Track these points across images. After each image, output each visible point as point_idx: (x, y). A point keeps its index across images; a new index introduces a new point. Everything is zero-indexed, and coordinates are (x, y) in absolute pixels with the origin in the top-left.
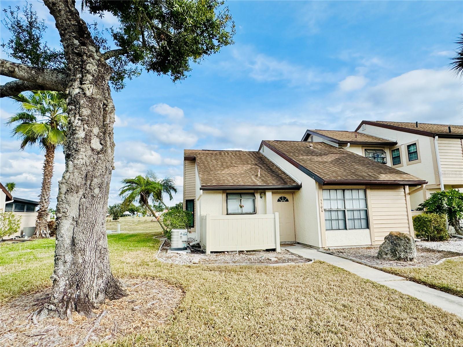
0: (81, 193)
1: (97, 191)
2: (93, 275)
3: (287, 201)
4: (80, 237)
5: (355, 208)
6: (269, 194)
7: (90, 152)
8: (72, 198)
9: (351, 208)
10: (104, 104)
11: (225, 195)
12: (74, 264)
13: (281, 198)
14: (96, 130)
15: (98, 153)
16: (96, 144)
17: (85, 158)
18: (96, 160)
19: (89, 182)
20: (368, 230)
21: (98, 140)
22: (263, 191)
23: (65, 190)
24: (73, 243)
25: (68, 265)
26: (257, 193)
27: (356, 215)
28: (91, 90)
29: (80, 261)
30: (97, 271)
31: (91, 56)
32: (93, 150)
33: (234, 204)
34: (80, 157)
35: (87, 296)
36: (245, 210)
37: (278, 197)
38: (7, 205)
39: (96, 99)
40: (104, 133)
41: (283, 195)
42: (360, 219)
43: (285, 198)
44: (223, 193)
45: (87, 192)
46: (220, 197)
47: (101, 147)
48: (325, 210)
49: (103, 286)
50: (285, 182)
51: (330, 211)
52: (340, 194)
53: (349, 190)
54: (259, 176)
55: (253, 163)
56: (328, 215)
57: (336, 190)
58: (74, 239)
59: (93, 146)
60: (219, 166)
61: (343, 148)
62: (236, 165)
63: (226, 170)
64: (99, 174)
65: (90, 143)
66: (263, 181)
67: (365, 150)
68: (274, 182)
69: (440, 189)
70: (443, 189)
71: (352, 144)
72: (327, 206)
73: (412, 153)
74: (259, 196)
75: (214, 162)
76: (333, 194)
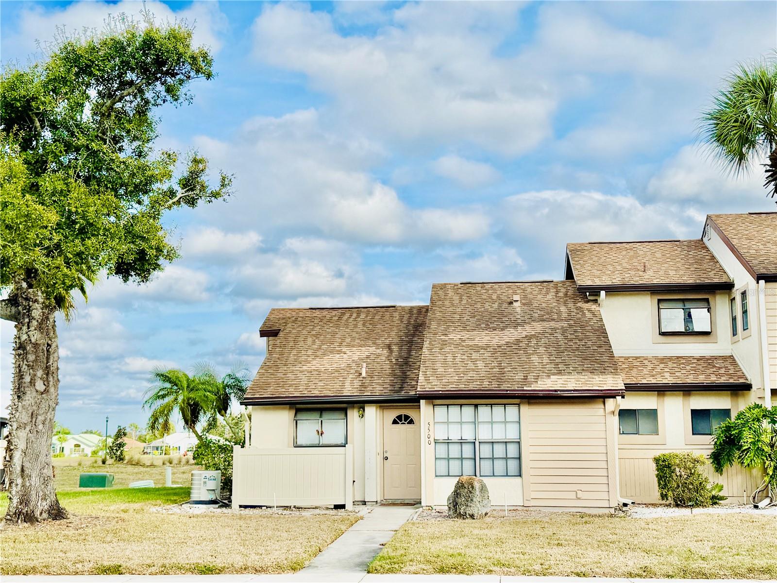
0: (28, 428)
1: (40, 427)
2: (37, 497)
4: (27, 465)
5: (497, 437)
6: (371, 411)
7: (34, 394)
8: (21, 434)
9: (488, 439)
10: (48, 345)
11: (293, 412)
12: (23, 486)
13: (400, 417)
14: (40, 373)
15: (42, 393)
16: (40, 386)
17: (30, 399)
18: (40, 400)
19: (34, 420)
20: (518, 479)
21: (42, 382)
22: (360, 404)
23: (16, 427)
24: (23, 470)
25: (19, 486)
26: (353, 408)
27: (499, 451)
28: (35, 336)
29: (28, 484)
30: (41, 494)
31: (36, 301)
32: (37, 391)
33: (308, 430)
34: (27, 398)
35: (33, 512)
37: (393, 414)
39: (40, 345)
40: (47, 374)
41: (403, 413)
42: (507, 459)
43: (407, 417)
44: (290, 408)
45: (32, 428)
46: (285, 416)
47: (44, 387)
48: (436, 442)
49: (46, 507)
50: (401, 389)
51: (448, 442)
52: (468, 411)
53: (487, 405)
54: (364, 374)
55: (387, 342)
56: (442, 450)
57: (461, 405)
58: (23, 466)
59: (38, 388)
60: (310, 352)
61: (596, 301)
62: (344, 349)
63: (314, 362)
64: (42, 412)
65: (34, 385)
66: (363, 385)
67: (659, 301)
68: (379, 389)
69: (764, 397)
70: (768, 402)
71: (618, 290)
72: (440, 433)
73: (745, 311)
74: (356, 414)
75: (310, 340)
76: (454, 413)
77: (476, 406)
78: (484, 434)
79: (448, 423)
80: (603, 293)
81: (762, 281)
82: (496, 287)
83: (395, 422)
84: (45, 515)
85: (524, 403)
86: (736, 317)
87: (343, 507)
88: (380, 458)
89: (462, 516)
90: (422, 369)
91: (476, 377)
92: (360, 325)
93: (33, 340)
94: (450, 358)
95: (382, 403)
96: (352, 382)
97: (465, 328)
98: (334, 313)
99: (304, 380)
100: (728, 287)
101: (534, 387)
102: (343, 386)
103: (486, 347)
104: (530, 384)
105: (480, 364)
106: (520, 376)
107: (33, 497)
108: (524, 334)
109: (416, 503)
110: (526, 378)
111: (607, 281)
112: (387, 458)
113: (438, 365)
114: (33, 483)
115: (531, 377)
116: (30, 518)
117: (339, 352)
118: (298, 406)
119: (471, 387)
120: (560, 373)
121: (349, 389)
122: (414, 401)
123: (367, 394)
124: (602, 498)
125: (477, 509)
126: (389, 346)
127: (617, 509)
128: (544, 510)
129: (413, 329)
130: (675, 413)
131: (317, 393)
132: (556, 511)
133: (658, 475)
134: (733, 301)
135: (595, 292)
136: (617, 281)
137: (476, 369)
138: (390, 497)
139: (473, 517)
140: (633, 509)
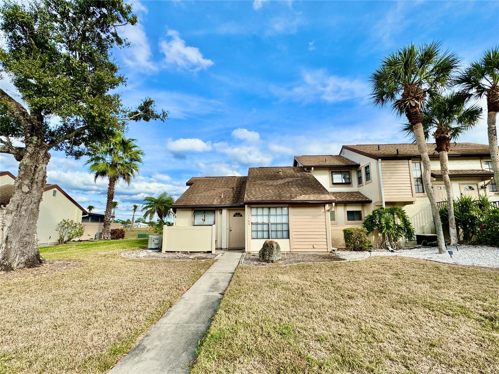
0: (14, 214)
1: (23, 213)
2: (16, 254)
3: (240, 216)
4: (10, 235)
5: (278, 221)
6: (224, 212)
7: (21, 194)
8: (9, 217)
9: (275, 222)
11: (194, 212)
12: (6, 248)
13: (236, 214)
14: (27, 182)
15: (27, 193)
16: (25, 189)
17: (17, 196)
18: (25, 197)
19: (19, 208)
20: (288, 239)
21: (27, 187)
22: (220, 209)
23: (5, 213)
25: (4, 248)
26: (217, 210)
27: (279, 228)
28: (26, 161)
29: (9, 247)
32: (23, 192)
33: (199, 219)
35: (10, 264)
36: (206, 223)
37: (233, 213)
39: (28, 166)
40: (32, 183)
41: (238, 212)
42: (283, 231)
43: (239, 214)
44: (192, 210)
45: (17, 213)
47: (29, 190)
48: (252, 224)
49: (23, 261)
50: (237, 202)
51: (257, 224)
52: (266, 211)
53: (274, 207)
54: (222, 197)
55: (232, 187)
56: (254, 227)
57: (263, 208)
58: (8, 236)
59: (24, 190)
60: (203, 190)
61: (309, 172)
62: (216, 189)
63: (204, 193)
64: (26, 204)
65: (21, 189)
66: (222, 201)
67: (332, 172)
68: (228, 203)
69: (382, 205)
70: (384, 206)
71: (318, 168)
72: (254, 220)
73: (368, 174)
74: (219, 213)
75: (203, 186)
76: (260, 211)
77: (269, 208)
78: (273, 220)
79: (257, 215)
80: (313, 168)
81: (380, 160)
82: (272, 168)
83: (234, 216)
84: (21, 266)
85: (290, 207)
86: (361, 177)
87: (211, 252)
88: (228, 230)
89: (268, 261)
90: (246, 192)
91: (269, 195)
92: (223, 182)
94: (257, 189)
95: (229, 208)
96: (217, 200)
97: (262, 180)
98: (214, 178)
99: (198, 199)
100: (357, 166)
101: (295, 199)
102: (213, 201)
103: (272, 185)
104: (294, 198)
105: (270, 191)
106: (288, 195)
107: (12, 255)
108: (286, 181)
109: (242, 249)
110: (291, 196)
111: (314, 165)
112: (231, 230)
113: (253, 191)
114: (13, 247)
115: (293, 195)
117: (214, 190)
118: (196, 209)
119: (268, 199)
120: (305, 194)
121: (216, 202)
122: (242, 207)
123: (223, 204)
124: (323, 248)
125: (275, 257)
126: (233, 188)
127: (331, 252)
128: (299, 253)
129: (242, 183)
130: (341, 212)
131: (202, 203)
132: (304, 253)
133: (345, 237)
134: (359, 172)
135: (309, 168)
136: (317, 164)
137: (269, 193)
138: (232, 246)
139: (272, 262)
140: (337, 252)
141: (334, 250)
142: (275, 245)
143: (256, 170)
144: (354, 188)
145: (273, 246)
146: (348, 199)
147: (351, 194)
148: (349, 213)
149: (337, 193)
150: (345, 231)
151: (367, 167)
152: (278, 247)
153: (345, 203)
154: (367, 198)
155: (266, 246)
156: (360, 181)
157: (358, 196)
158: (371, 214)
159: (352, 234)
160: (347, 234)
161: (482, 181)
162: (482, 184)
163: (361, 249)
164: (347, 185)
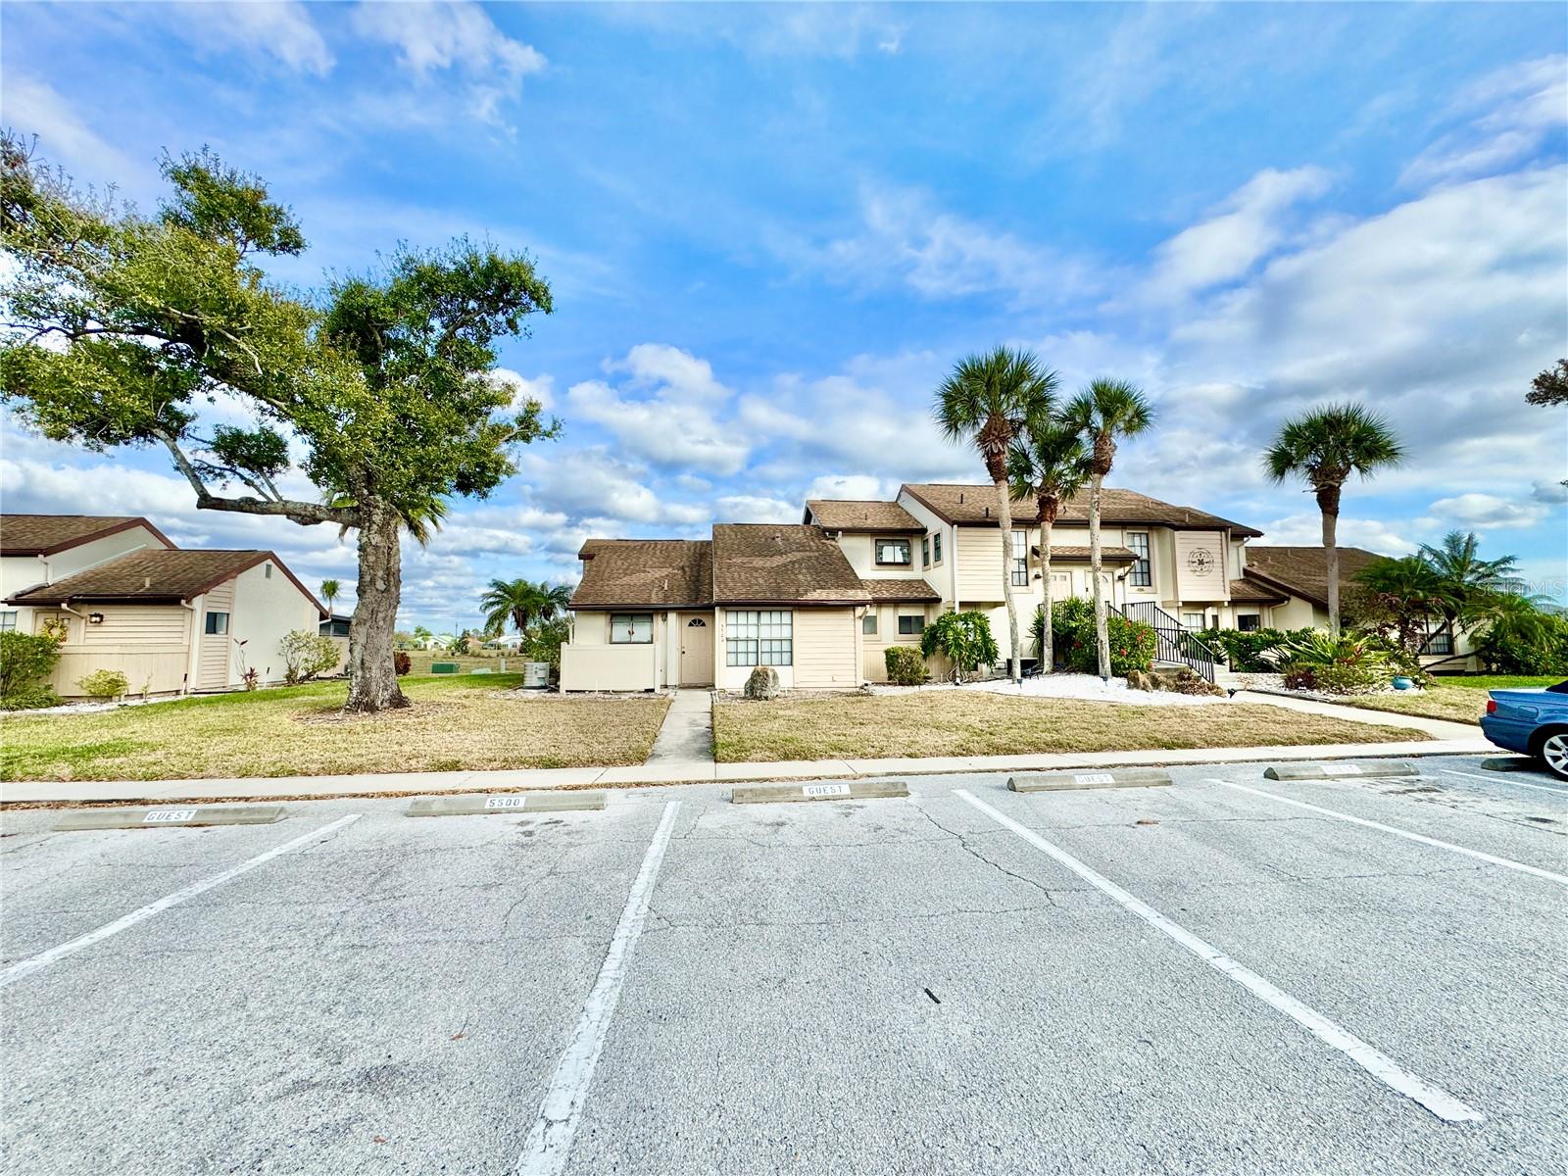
0: (368, 624)
1: (381, 623)
2: (378, 687)
3: (704, 625)
4: (367, 658)
5: (774, 636)
6: (672, 617)
7: (375, 592)
8: (361, 629)
9: (768, 636)
10: (389, 548)
11: (609, 617)
12: (363, 678)
13: (694, 621)
14: (380, 573)
15: (383, 592)
16: (380, 585)
17: (370, 597)
18: (380, 599)
19: (374, 616)
20: (792, 667)
21: (382, 582)
22: (663, 612)
23: (355, 623)
24: (362, 663)
25: (359, 678)
26: (657, 614)
27: (776, 646)
28: (376, 539)
29: (368, 676)
30: (382, 685)
31: (377, 507)
32: (377, 590)
33: (621, 630)
34: (367, 596)
35: (372, 702)
36: (634, 638)
37: (689, 619)
38: (321, 626)
39: (380, 547)
40: (388, 575)
41: (699, 617)
42: (782, 652)
43: (700, 621)
44: (606, 614)
45: (373, 624)
46: (600, 622)
47: (385, 587)
48: (728, 640)
49: (387, 697)
50: (697, 599)
51: (737, 640)
52: (753, 617)
53: (767, 611)
54: (666, 588)
55: (681, 565)
56: (732, 646)
57: (748, 612)
58: (363, 660)
59: (378, 587)
60: (621, 571)
61: (834, 539)
62: (648, 570)
63: (625, 579)
64: (383, 609)
65: (376, 585)
66: (665, 596)
67: (879, 541)
68: (678, 600)
69: (954, 608)
70: (957, 611)
71: (849, 532)
72: (731, 633)
73: (938, 548)
74: (660, 619)
75: (619, 563)
76: (742, 617)
77: (759, 613)
78: (765, 633)
79: (737, 625)
80: (840, 533)
81: (955, 526)
82: (760, 527)
83: (690, 625)
84: (386, 704)
85: (796, 610)
86: (928, 553)
87: (652, 690)
88: (678, 653)
89: (759, 698)
90: (715, 583)
91: (760, 590)
92: (658, 552)
93: (373, 543)
94: (736, 575)
95: (681, 611)
96: (657, 594)
97: (743, 555)
98: (636, 544)
99: (618, 592)
100: (922, 532)
101: (805, 598)
102: (650, 596)
103: (763, 568)
104: (802, 596)
105: (761, 581)
106: (793, 588)
107: (374, 687)
108: (789, 560)
109: (710, 686)
110: (797, 590)
111: (844, 526)
112: (684, 652)
113: (728, 580)
114: (373, 675)
115: (801, 590)
116: (371, 708)
117: (644, 572)
118: (613, 612)
119: (757, 597)
120: (822, 588)
121: (655, 599)
122: (709, 609)
123: (670, 604)
124: (850, 680)
125: (770, 692)
126: (683, 568)
127: (862, 688)
128: (809, 690)
129: (702, 555)
130: (888, 619)
131: (629, 601)
132: (817, 690)
133: (887, 663)
134: (926, 542)
135: (834, 532)
136: (849, 525)
137: (758, 584)
138: (687, 681)
139: (766, 698)
140: (871, 688)
141: (866, 685)
142: (770, 674)
143: (728, 531)
144: (916, 573)
145: (767, 675)
146: (901, 595)
147: (909, 583)
148: (903, 620)
149: (883, 581)
150: (887, 652)
151: (937, 537)
152: (775, 677)
153: (896, 603)
154: (934, 593)
155: (755, 676)
156: (926, 563)
157: (920, 589)
158: (935, 623)
159: (897, 656)
160: (891, 657)
161: (1121, 567)
162: (1120, 572)
163: (912, 683)
164: (904, 567)
